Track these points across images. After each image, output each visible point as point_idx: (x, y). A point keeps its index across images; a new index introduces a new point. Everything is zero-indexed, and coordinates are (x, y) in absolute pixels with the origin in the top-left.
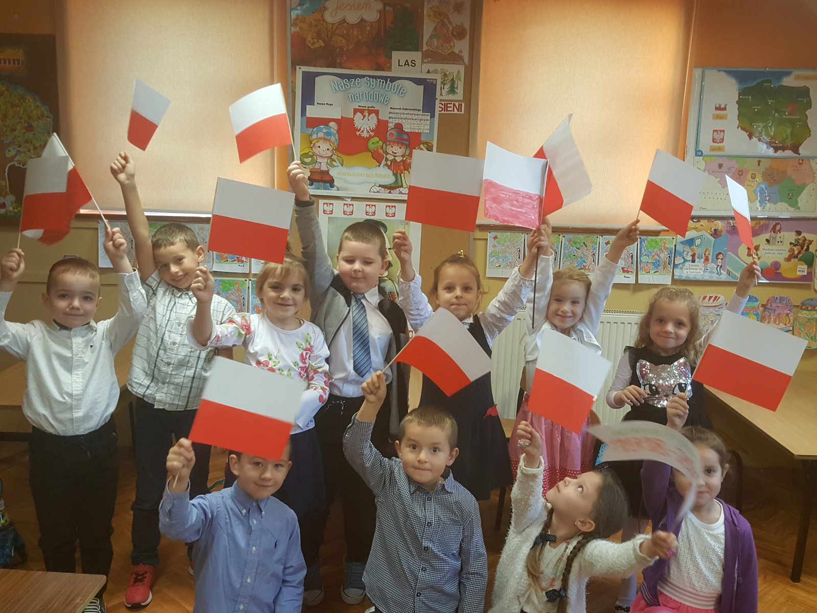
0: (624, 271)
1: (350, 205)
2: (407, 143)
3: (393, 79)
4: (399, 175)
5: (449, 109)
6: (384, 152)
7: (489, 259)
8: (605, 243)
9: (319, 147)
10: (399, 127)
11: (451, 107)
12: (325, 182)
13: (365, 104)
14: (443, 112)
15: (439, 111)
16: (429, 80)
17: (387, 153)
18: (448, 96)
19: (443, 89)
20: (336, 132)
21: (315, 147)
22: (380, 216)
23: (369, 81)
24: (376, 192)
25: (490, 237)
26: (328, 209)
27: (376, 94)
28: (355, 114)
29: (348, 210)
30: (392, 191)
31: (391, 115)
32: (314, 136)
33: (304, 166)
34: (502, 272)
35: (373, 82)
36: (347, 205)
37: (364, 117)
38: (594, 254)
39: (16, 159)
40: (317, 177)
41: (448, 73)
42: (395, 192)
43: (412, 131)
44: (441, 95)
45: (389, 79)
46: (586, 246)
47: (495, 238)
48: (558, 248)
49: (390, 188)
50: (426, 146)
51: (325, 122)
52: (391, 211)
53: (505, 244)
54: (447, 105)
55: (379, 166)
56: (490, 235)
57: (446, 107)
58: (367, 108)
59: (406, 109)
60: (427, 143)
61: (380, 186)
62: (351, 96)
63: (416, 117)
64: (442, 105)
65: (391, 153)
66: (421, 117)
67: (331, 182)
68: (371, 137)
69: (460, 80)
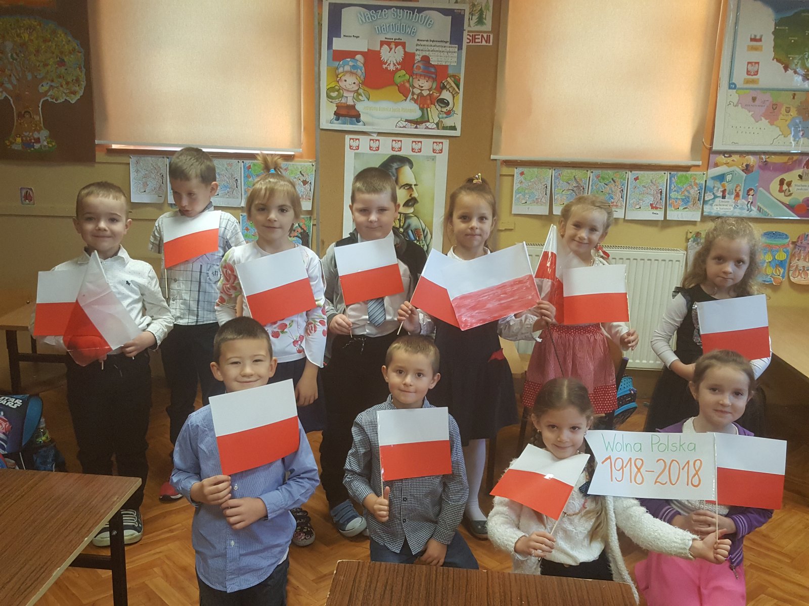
0: (652, 208)
1: (376, 140)
2: (434, 76)
3: (421, 10)
4: (425, 109)
5: (477, 40)
6: (410, 86)
7: (516, 196)
8: (634, 179)
9: (346, 81)
10: (426, 59)
11: (479, 38)
12: (351, 117)
13: (392, 36)
14: (471, 44)
15: (467, 43)
16: (458, 11)
17: (414, 87)
18: (476, 26)
19: (472, 19)
20: (362, 65)
21: (341, 81)
22: (405, 152)
23: (397, 12)
24: (402, 127)
25: (517, 173)
26: (355, 144)
27: (403, 25)
28: (381, 46)
29: (374, 145)
30: (418, 126)
31: (418, 47)
32: (341, 70)
33: (331, 100)
34: (528, 208)
35: (400, 13)
36: (373, 140)
37: (391, 49)
38: (622, 190)
39: (49, 94)
40: (343, 112)
41: (476, 3)
42: (421, 127)
43: (439, 63)
44: (469, 25)
45: (416, 10)
46: (614, 181)
47: (522, 174)
48: (585, 184)
49: (416, 123)
50: (453, 79)
51: (351, 55)
52: (417, 147)
53: (532, 181)
54: (475, 37)
55: (406, 100)
56: (516, 171)
57: (474, 39)
58: (393, 40)
59: (433, 41)
60: (454, 76)
61: (406, 121)
62: (378, 28)
63: (444, 49)
64: (470, 36)
65: (418, 86)
66: (448, 49)
67: (357, 117)
68: (397, 70)
69: (488, 10)
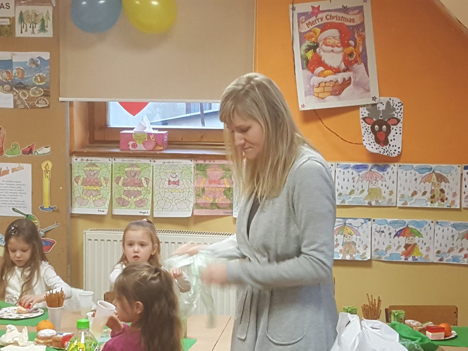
18: (39, 33)
19: (35, 27)
41: (38, 14)
44: (33, 33)
69: (49, 18)
